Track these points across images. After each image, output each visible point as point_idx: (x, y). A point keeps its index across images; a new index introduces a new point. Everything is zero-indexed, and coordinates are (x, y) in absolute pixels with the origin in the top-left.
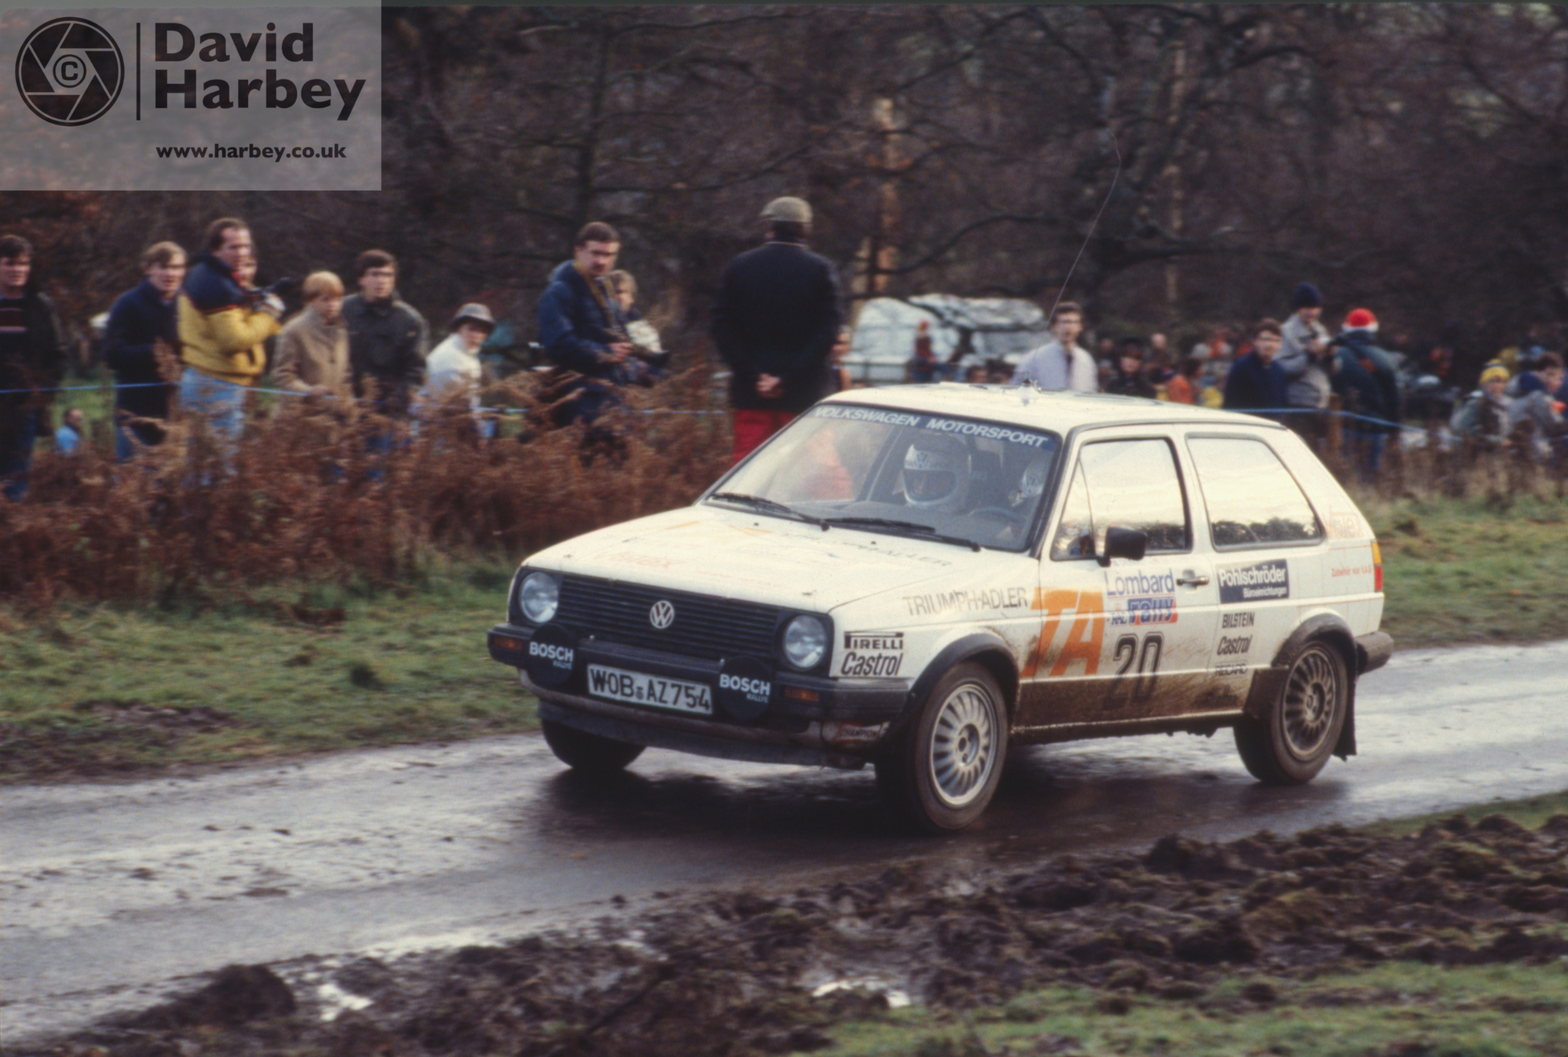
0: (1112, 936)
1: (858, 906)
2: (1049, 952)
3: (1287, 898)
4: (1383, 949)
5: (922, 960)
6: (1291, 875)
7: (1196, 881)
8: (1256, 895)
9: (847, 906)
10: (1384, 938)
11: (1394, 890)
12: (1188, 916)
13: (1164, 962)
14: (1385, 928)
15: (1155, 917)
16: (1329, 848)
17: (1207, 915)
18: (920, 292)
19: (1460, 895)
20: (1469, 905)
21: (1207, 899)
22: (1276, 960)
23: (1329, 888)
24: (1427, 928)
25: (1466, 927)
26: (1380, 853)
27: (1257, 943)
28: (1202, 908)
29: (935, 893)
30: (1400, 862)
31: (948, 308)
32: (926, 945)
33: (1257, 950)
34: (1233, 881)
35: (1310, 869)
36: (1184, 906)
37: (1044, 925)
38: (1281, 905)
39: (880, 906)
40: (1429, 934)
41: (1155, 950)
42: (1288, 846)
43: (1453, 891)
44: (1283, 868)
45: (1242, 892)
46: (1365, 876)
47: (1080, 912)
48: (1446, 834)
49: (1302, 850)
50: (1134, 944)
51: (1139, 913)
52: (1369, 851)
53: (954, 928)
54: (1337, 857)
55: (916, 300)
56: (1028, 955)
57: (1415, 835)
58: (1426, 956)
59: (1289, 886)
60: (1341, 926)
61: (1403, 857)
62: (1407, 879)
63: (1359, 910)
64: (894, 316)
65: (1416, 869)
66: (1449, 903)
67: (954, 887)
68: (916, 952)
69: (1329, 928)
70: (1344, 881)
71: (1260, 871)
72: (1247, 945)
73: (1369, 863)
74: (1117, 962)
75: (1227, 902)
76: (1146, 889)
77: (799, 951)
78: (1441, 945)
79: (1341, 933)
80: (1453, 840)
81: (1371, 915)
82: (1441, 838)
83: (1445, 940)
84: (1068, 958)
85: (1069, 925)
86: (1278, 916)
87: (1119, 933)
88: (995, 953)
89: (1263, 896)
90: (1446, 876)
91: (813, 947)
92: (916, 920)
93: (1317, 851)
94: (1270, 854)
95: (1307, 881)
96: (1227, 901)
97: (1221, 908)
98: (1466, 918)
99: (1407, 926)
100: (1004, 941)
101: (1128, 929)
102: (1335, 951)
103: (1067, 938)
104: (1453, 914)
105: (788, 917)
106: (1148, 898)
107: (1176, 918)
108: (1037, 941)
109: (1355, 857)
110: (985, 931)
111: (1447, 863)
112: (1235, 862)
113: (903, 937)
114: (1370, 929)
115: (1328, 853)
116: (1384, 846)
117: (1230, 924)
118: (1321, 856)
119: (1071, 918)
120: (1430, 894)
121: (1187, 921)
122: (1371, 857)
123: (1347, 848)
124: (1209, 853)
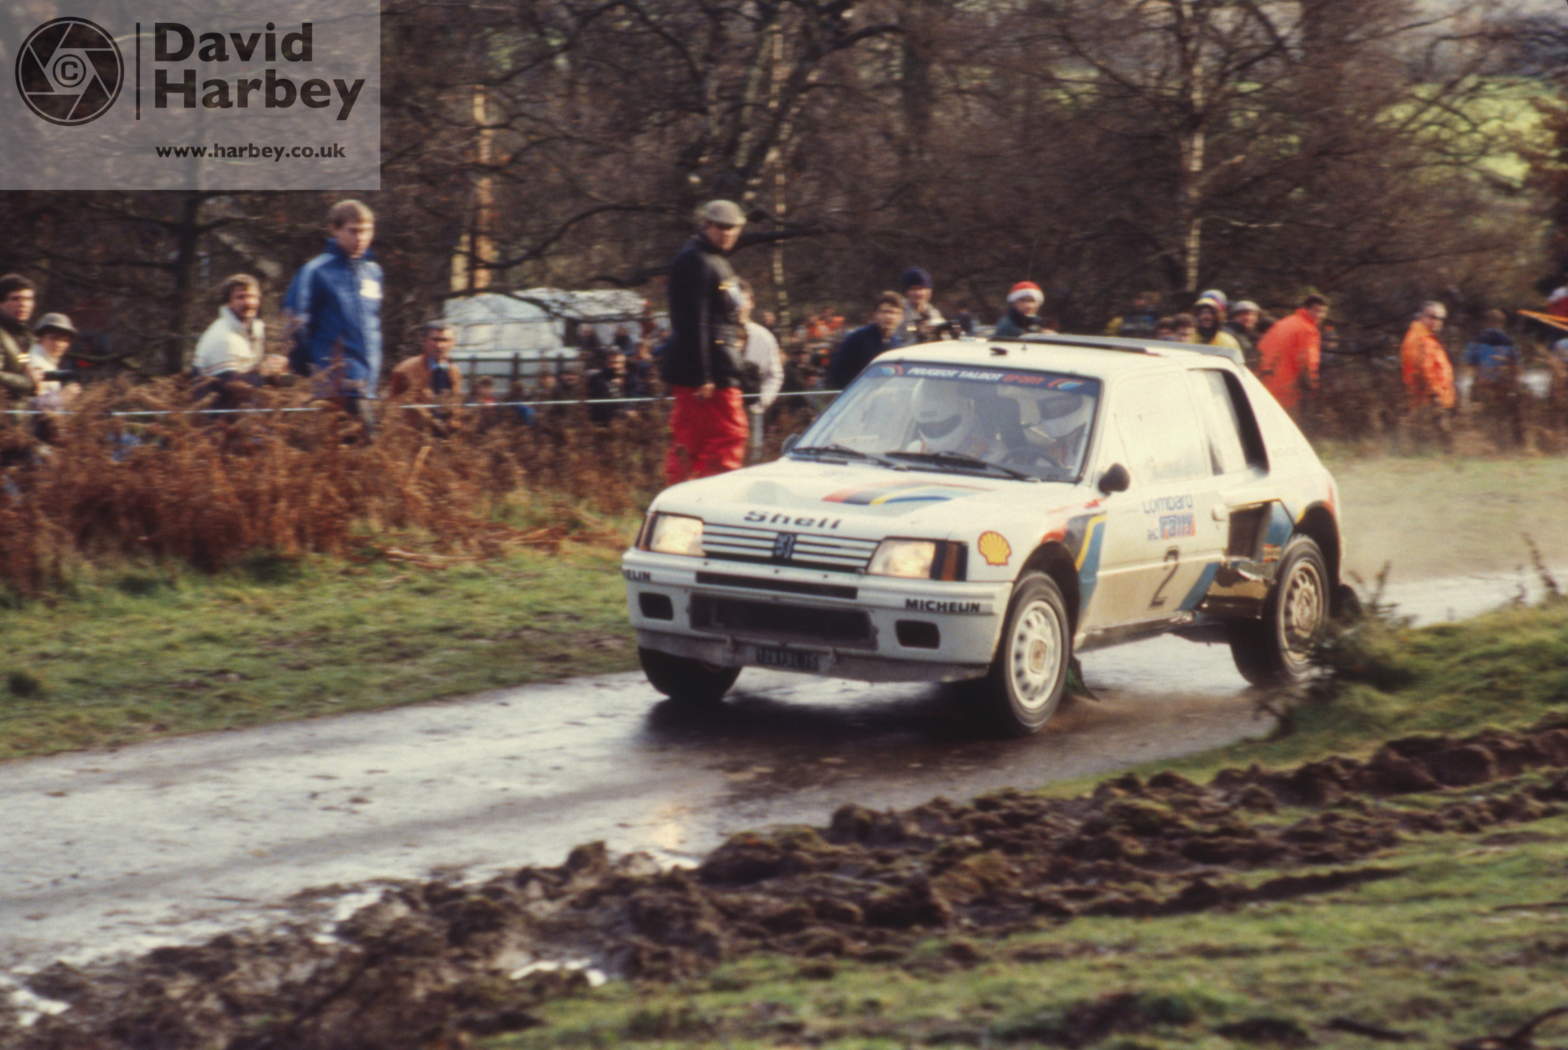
0: (804, 906)
1: (545, 889)
2: (742, 924)
3: (972, 861)
4: (1071, 905)
5: (615, 936)
6: (970, 840)
7: (877, 849)
8: (942, 860)
9: (535, 889)
10: (1071, 895)
11: (1073, 848)
12: (876, 883)
13: (858, 929)
14: (1071, 885)
15: (842, 885)
16: (1004, 811)
17: (895, 881)
18: (524, 287)
19: (1140, 850)
20: (1150, 860)
21: (891, 866)
22: (966, 921)
23: (1012, 849)
24: (1112, 884)
25: (1149, 881)
26: (1056, 814)
27: (947, 907)
28: (887, 875)
29: (620, 872)
30: (1076, 823)
31: (555, 301)
32: (618, 923)
33: (946, 913)
34: (913, 848)
35: (990, 832)
36: (869, 874)
37: (733, 898)
38: (965, 868)
39: (566, 888)
40: (1116, 890)
41: (845, 917)
42: (964, 811)
43: (1133, 847)
44: (962, 832)
45: (925, 857)
46: (1044, 836)
47: (768, 884)
48: (1120, 793)
49: (979, 814)
50: (828, 913)
51: (827, 882)
52: (1044, 812)
53: (646, 904)
54: (1014, 820)
55: (521, 293)
56: (723, 928)
57: (1088, 795)
58: (1115, 910)
59: (972, 850)
60: (1027, 885)
61: (1077, 817)
62: (1086, 838)
63: (1043, 870)
64: (500, 311)
65: (1092, 827)
66: (1132, 859)
67: (638, 867)
68: (608, 930)
69: (1015, 886)
70: (1025, 843)
71: (939, 837)
72: (936, 908)
73: (1046, 824)
74: (812, 931)
75: (910, 868)
76: (830, 859)
77: (491, 936)
78: (1127, 899)
79: (1027, 893)
80: (1128, 798)
81: (1056, 874)
82: (1114, 796)
83: (1130, 894)
84: (761, 929)
85: (759, 898)
86: (965, 879)
87: (811, 902)
88: (689, 928)
89: (948, 860)
90: (1125, 833)
91: (506, 931)
92: (606, 900)
93: (992, 815)
94: (947, 820)
95: (988, 844)
96: (910, 866)
97: (905, 874)
98: (1149, 872)
99: (1092, 883)
100: (699, 916)
101: (818, 898)
102: (1022, 909)
103: (758, 911)
104: (1137, 870)
105: (480, 903)
106: (832, 867)
107: (861, 886)
108: (729, 915)
109: (1033, 819)
110: (676, 906)
111: (1123, 820)
112: (913, 829)
113: (596, 917)
114: (1056, 887)
115: (1003, 817)
116: (1057, 806)
117: (918, 889)
118: (998, 820)
119: (759, 890)
120: (1112, 850)
121: (873, 888)
122: (1049, 818)
123: (1024, 811)
124: (888, 821)
